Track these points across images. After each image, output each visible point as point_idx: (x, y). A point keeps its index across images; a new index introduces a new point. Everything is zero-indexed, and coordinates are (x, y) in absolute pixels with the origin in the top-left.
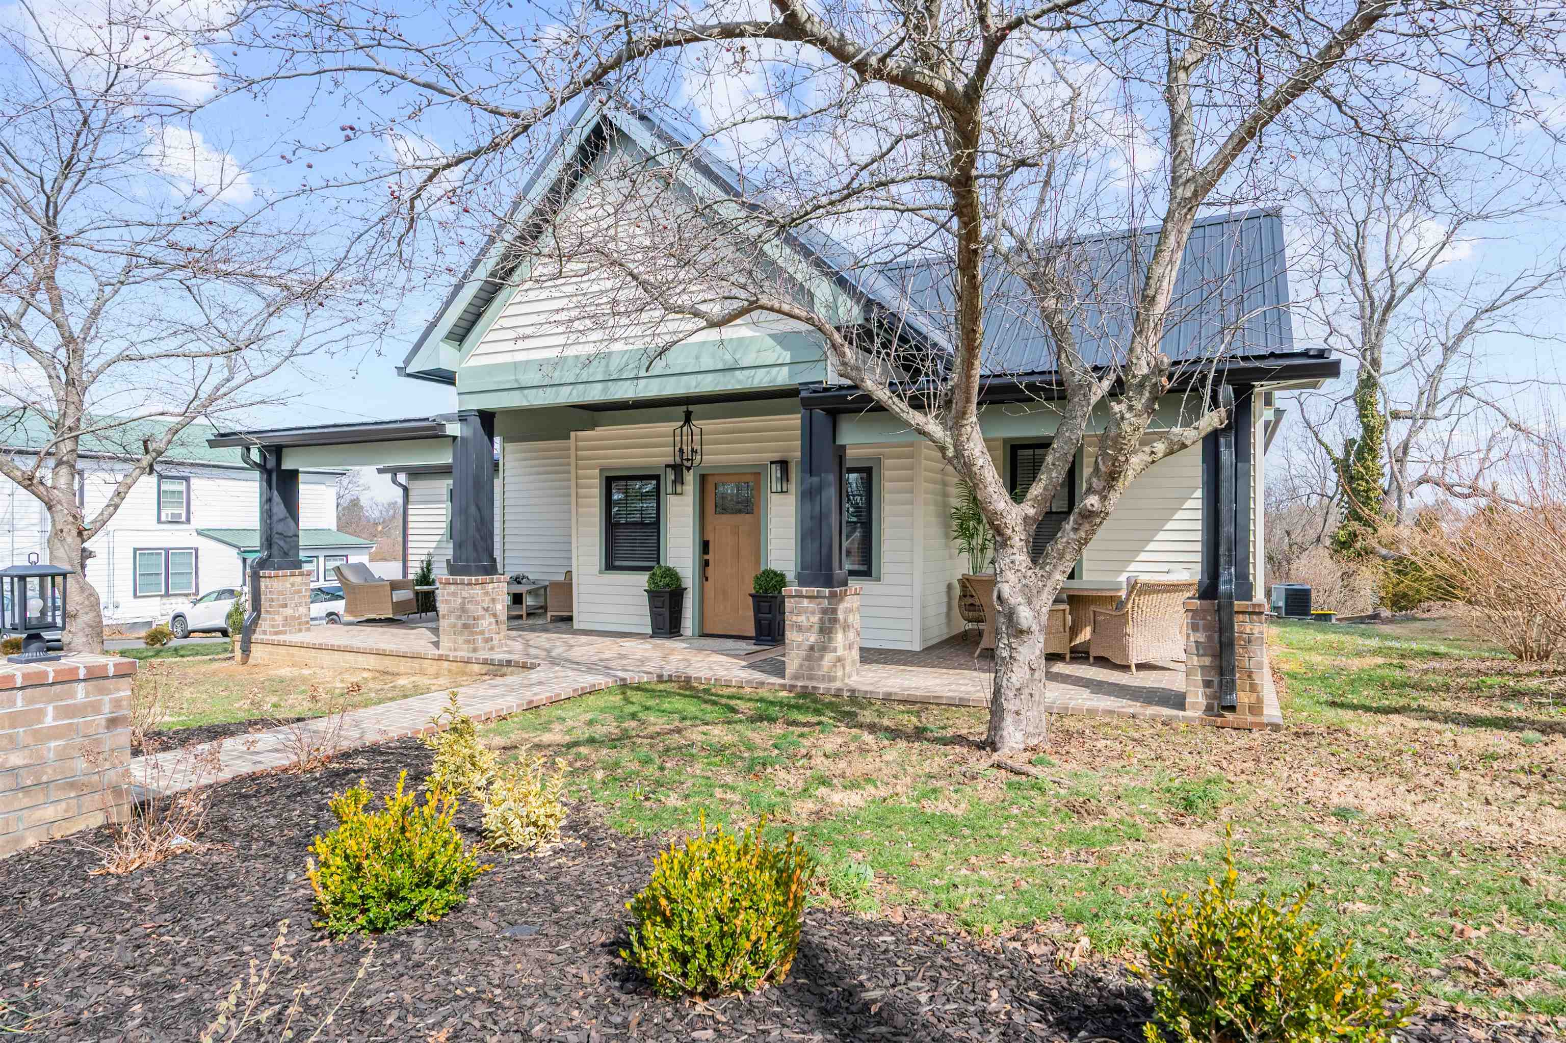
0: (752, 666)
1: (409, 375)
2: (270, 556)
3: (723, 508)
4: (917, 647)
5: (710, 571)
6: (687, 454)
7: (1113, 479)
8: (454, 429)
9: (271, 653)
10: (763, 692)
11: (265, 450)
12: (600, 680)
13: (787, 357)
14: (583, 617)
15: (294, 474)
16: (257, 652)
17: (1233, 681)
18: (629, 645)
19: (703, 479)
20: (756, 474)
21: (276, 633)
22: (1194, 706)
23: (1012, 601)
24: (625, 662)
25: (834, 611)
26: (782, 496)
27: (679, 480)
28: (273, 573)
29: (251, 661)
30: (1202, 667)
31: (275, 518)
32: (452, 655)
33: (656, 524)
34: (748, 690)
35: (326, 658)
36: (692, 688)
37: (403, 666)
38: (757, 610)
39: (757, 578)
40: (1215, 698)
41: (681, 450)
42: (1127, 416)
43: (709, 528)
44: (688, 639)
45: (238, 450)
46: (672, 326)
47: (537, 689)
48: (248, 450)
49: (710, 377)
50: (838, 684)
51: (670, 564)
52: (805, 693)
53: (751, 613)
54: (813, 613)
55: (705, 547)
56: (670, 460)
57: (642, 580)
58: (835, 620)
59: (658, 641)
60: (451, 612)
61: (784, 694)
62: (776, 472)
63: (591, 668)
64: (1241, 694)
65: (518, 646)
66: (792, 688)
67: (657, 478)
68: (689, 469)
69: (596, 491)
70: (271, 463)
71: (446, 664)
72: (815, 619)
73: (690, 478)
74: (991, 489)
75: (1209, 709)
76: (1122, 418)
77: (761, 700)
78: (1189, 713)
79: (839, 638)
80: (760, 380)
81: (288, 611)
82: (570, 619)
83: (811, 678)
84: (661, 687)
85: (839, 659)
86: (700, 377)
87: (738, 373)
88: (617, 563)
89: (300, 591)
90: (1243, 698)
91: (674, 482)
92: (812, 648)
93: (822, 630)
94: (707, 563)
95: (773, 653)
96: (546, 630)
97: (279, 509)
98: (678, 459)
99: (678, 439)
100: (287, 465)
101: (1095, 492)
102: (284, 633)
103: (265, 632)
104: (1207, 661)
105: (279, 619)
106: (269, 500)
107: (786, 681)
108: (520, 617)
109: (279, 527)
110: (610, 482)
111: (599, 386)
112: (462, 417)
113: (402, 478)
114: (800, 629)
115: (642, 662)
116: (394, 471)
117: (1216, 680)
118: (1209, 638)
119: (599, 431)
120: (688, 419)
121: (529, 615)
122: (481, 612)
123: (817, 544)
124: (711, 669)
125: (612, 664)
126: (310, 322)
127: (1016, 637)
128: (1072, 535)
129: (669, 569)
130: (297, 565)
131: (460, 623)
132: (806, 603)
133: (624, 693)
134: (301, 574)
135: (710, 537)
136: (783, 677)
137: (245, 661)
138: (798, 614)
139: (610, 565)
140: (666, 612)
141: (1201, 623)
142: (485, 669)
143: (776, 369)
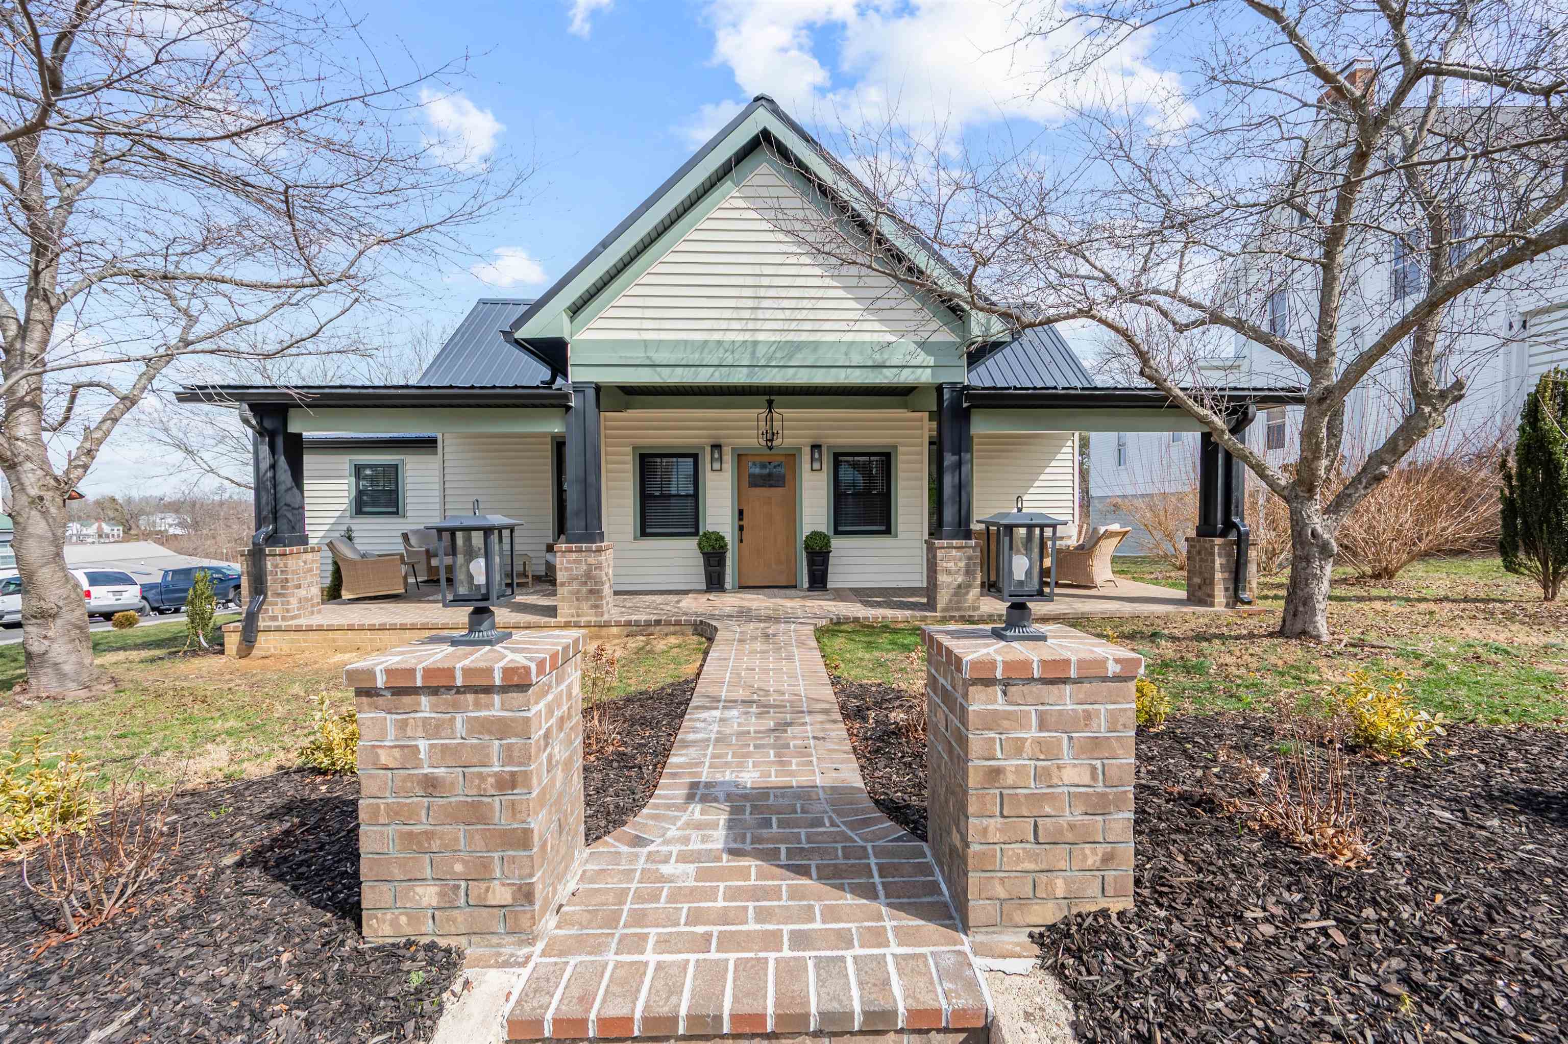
2: (277, 532)
5: (745, 534)
6: (770, 436)
9: (292, 641)
19: (741, 458)
20: (790, 455)
21: (293, 618)
25: (977, 557)
28: (282, 550)
29: (259, 651)
30: (1223, 579)
31: (282, 487)
33: (696, 496)
38: (811, 563)
43: (743, 500)
53: (784, 567)
55: (741, 515)
58: (978, 564)
60: (572, 579)
62: (814, 454)
67: (698, 456)
69: (629, 466)
70: (271, 424)
72: (962, 564)
73: (728, 457)
75: (1227, 605)
78: (1216, 609)
79: (979, 579)
83: (958, 609)
88: (654, 530)
89: (311, 570)
91: (716, 460)
92: (959, 586)
93: (968, 572)
94: (741, 528)
97: (287, 477)
100: (293, 429)
103: (274, 618)
104: (1226, 575)
105: (295, 602)
106: (274, 467)
109: (286, 499)
110: (643, 458)
112: (578, 389)
114: (948, 572)
119: (632, 413)
120: (770, 404)
123: (954, 509)
130: (303, 540)
131: (584, 589)
132: (954, 552)
134: (310, 550)
135: (744, 507)
136: (935, 611)
137: (248, 654)
138: (948, 561)
139: (644, 532)
140: (719, 570)
141: (1224, 552)
143: (920, 370)
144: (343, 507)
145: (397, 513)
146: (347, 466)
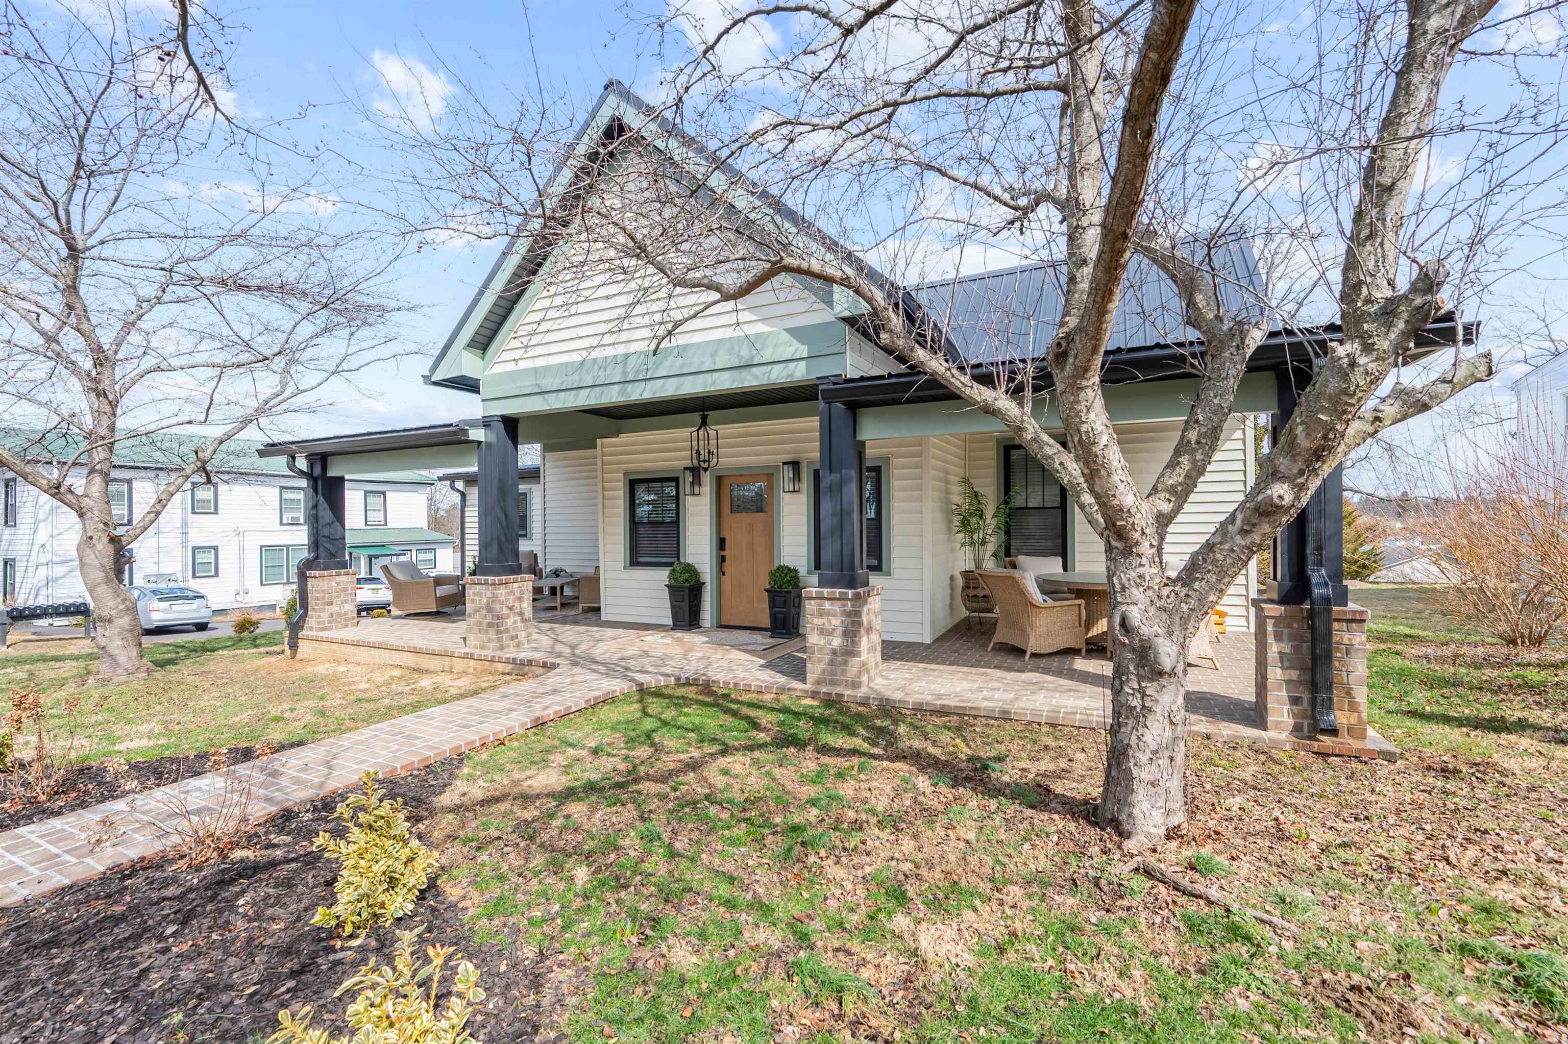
0: (770, 665)
1: (435, 383)
2: (317, 557)
3: (736, 508)
4: (928, 640)
5: (727, 566)
6: (704, 454)
7: (1319, 458)
8: (479, 434)
9: (316, 649)
10: (785, 700)
11: (311, 458)
12: (617, 686)
13: (803, 351)
14: (610, 610)
15: (341, 480)
16: (304, 648)
17: (1331, 699)
18: (652, 639)
19: (719, 480)
20: (769, 474)
21: (323, 629)
22: (1278, 725)
23: (1145, 630)
24: (645, 661)
25: (858, 614)
26: (795, 495)
27: (697, 481)
28: (317, 573)
29: (299, 656)
30: (1288, 682)
31: (321, 522)
32: (477, 652)
33: (676, 523)
34: (768, 697)
35: (364, 655)
36: (711, 693)
37: (434, 664)
38: (772, 604)
39: (772, 574)
40: (1304, 716)
41: (698, 452)
42: (1362, 360)
43: (725, 524)
44: (705, 632)
45: (283, 460)
46: (681, 301)
47: (548, 701)
48: (294, 458)
49: (726, 374)
50: (863, 691)
51: (689, 560)
52: (829, 702)
53: (766, 605)
54: (835, 615)
55: (722, 543)
56: (688, 463)
57: (663, 575)
58: (860, 623)
59: (678, 634)
60: (477, 611)
61: (808, 702)
62: (788, 472)
63: (610, 669)
64: (1338, 713)
65: (545, 641)
66: (814, 695)
67: (676, 480)
68: (706, 470)
69: (621, 493)
70: (317, 471)
71: (472, 662)
72: (836, 622)
73: (707, 479)
74: (1115, 478)
75: (1297, 729)
76: (1353, 364)
77: (785, 710)
78: (1271, 734)
79: (864, 643)
80: (778, 376)
81: (335, 609)
82: (598, 609)
83: (834, 683)
84: (680, 692)
85: (863, 664)
86: (715, 375)
87: (754, 369)
88: (642, 560)
89: (346, 590)
90: (1341, 717)
91: (692, 484)
92: (835, 652)
93: (845, 634)
94: (723, 559)
95: (789, 647)
96: (575, 622)
97: (326, 514)
98: (695, 462)
99: (695, 443)
100: (332, 472)
101: (1283, 479)
102: (331, 628)
103: (311, 629)
104: (1294, 675)
105: (325, 616)
106: (315, 506)
107: (808, 687)
108: (555, 608)
109: (327, 532)
110: (633, 484)
111: (616, 387)
112: (486, 423)
113: (459, 485)
114: (820, 631)
115: (663, 659)
116: (452, 478)
117: (1306, 697)
118: (1297, 649)
119: (624, 438)
120: (704, 423)
121: (563, 605)
122: (505, 611)
123: (837, 545)
124: (730, 670)
125: (632, 663)
126: (353, 341)
127: (1152, 680)
128: (1238, 539)
129: (688, 565)
130: (343, 566)
131: (485, 622)
132: (827, 605)
133: (641, 701)
134: (347, 574)
135: (725, 534)
136: (804, 680)
137: (293, 657)
138: (818, 616)
139: (634, 561)
140: (685, 605)
141: (1285, 631)
142: (508, 668)
143: (793, 364)
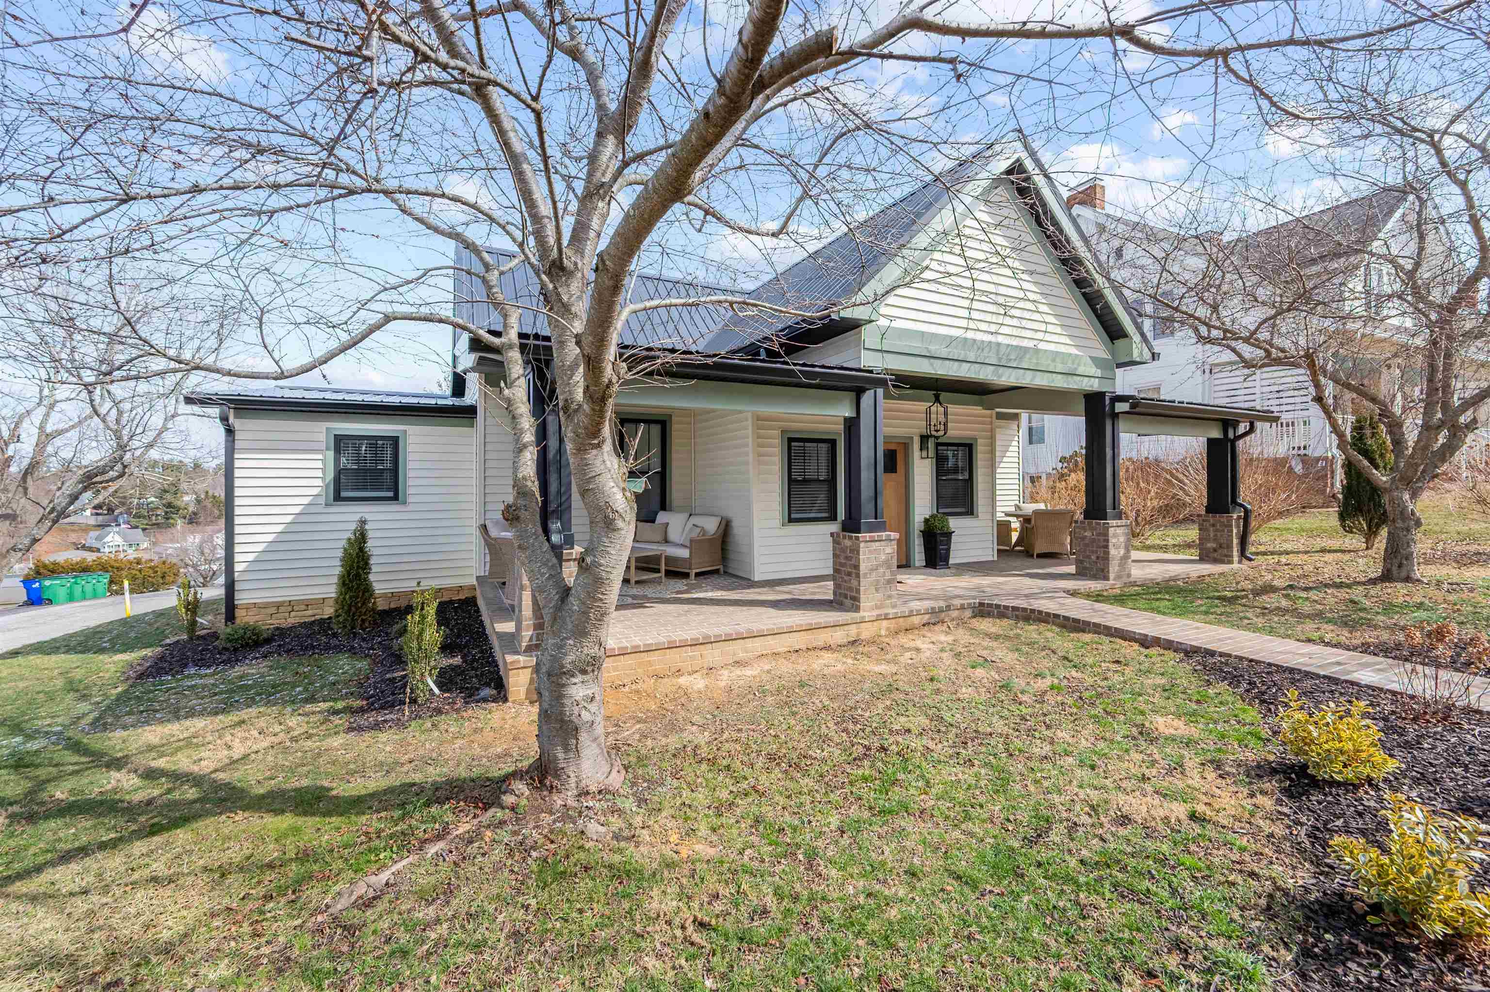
6: (937, 427)
120: (937, 400)
144: (315, 491)
145: (396, 498)
146: (322, 437)
